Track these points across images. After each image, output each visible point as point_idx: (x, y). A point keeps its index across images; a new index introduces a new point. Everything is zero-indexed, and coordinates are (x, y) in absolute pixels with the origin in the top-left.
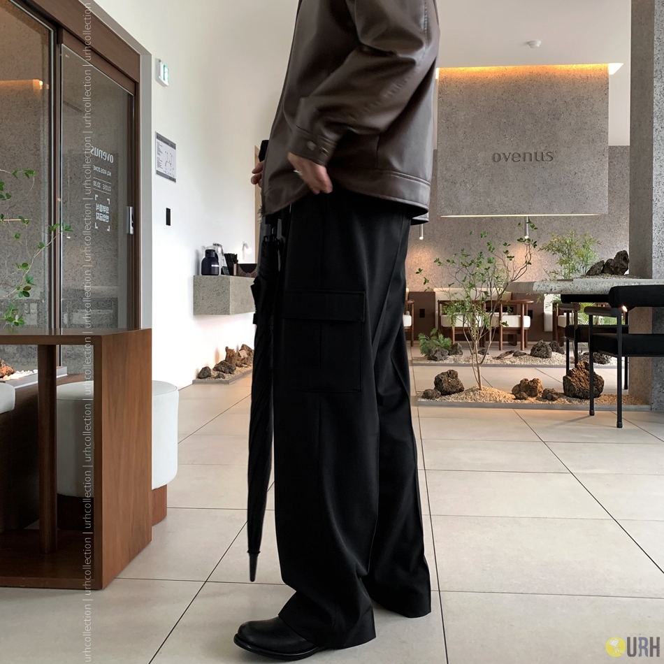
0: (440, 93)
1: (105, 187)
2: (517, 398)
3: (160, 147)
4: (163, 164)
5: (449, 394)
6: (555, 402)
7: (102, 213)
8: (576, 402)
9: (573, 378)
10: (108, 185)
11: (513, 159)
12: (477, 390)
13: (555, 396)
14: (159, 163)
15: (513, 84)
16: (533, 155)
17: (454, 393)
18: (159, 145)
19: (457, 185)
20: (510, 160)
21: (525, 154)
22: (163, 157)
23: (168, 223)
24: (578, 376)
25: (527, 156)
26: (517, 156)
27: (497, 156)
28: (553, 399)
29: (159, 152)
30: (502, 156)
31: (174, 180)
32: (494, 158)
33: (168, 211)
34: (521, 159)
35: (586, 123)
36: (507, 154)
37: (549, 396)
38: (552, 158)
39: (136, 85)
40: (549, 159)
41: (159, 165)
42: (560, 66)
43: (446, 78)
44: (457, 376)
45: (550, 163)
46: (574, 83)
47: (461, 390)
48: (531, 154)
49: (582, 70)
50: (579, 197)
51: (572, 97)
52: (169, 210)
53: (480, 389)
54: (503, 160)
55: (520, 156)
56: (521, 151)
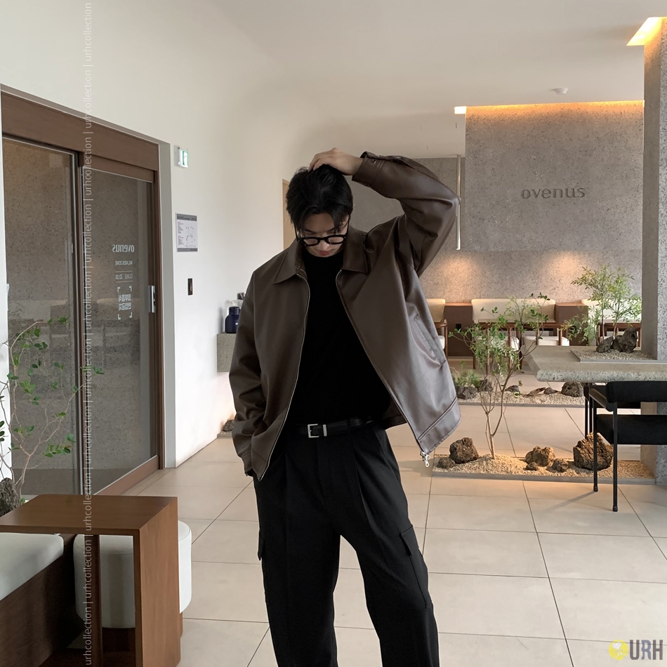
0: (467, 131)
1: (127, 277)
2: (527, 469)
3: (181, 226)
4: (184, 241)
5: (463, 462)
6: (563, 474)
7: (125, 302)
8: (584, 474)
9: (582, 449)
10: (130, 273)
11: (543, 196)
12: (490, 459)
13: (564, 468)
14: (180, 240)
15: (543, 121)
16: (564, 191)
17: (468, 461)
18: (179, 223)
19: (486, 221)
20: (540, 196)
21: (555, 190)
22: (184, 234)
23: (190, 293)
24: (587, 447)
25: (558, 193)
26: (547, 192)
27: (526, 193)
28: (562, 471)
29: (180, 229)
30: (532, 193)
31: (195, 250)
32: (523, 195)
33: (190, 281)
34: (552, 195)
35: (619, 159)
36: (537, 191)
37: (558, 467)
38: (584, 195)
39: (155, 174)
40: (581, 195)
41: (180, 242)
42: (592, 103)
43: (473, 116)
44: (471, 444)
45: (581, 199)
46: (607, 119)
47: (475, 458)
48: (562, 191)
49: (615, 106)
50: (612, 233)
51: (605, 133)
52: (191, 279)
53: (493, 458)
54: (533, 196)
55: (550, 192)
56: (551, 188)
